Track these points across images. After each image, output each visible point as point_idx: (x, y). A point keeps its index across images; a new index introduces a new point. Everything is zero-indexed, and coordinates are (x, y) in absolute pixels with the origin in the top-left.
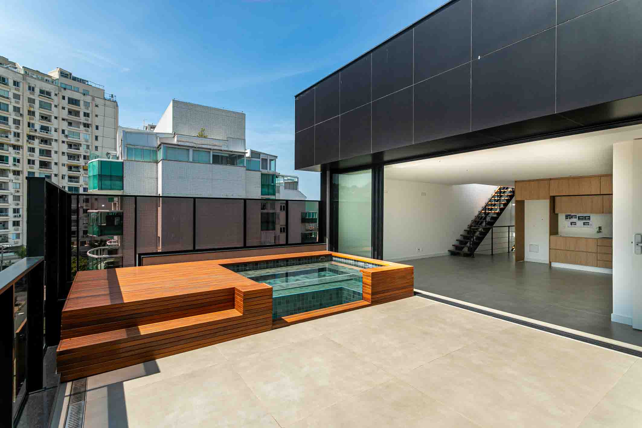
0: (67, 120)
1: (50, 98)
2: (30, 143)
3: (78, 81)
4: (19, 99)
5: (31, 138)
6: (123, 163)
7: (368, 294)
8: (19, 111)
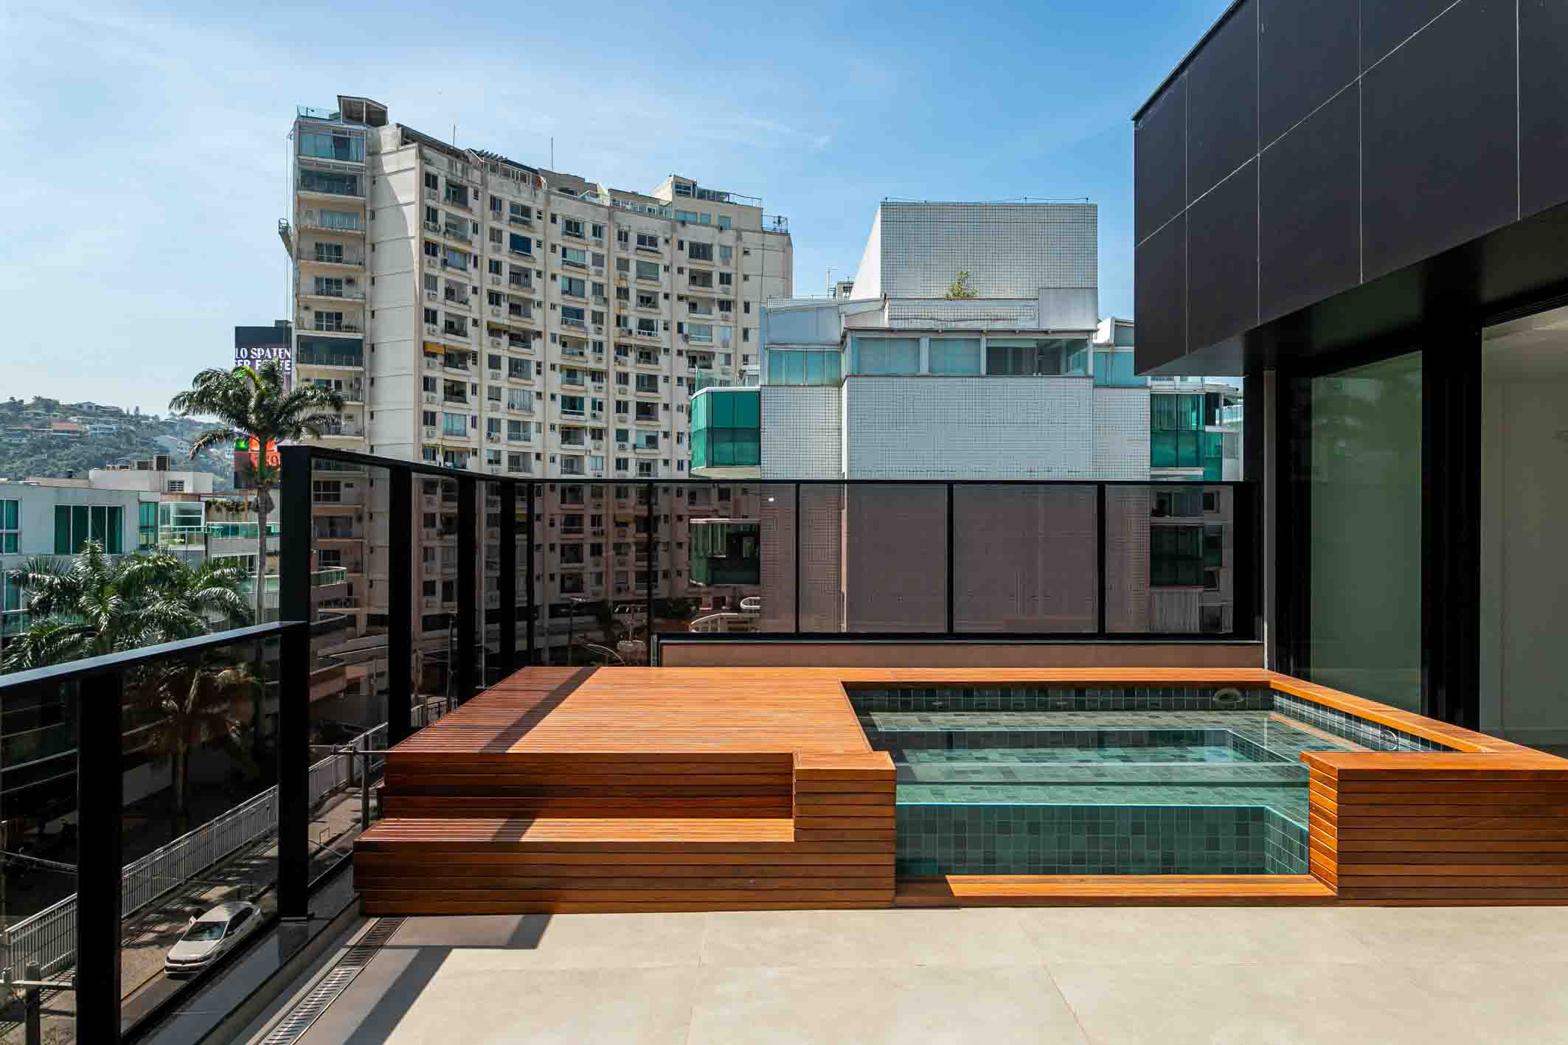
0: (687, 297)
1: (656, 252)
2: (620, 363)
3: (709, 199)
4: (602, 266)
5: (622, 350)
6: (759, 393)
7: (1327, 852)
8: (601, 293)
